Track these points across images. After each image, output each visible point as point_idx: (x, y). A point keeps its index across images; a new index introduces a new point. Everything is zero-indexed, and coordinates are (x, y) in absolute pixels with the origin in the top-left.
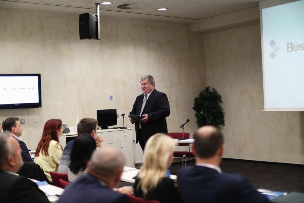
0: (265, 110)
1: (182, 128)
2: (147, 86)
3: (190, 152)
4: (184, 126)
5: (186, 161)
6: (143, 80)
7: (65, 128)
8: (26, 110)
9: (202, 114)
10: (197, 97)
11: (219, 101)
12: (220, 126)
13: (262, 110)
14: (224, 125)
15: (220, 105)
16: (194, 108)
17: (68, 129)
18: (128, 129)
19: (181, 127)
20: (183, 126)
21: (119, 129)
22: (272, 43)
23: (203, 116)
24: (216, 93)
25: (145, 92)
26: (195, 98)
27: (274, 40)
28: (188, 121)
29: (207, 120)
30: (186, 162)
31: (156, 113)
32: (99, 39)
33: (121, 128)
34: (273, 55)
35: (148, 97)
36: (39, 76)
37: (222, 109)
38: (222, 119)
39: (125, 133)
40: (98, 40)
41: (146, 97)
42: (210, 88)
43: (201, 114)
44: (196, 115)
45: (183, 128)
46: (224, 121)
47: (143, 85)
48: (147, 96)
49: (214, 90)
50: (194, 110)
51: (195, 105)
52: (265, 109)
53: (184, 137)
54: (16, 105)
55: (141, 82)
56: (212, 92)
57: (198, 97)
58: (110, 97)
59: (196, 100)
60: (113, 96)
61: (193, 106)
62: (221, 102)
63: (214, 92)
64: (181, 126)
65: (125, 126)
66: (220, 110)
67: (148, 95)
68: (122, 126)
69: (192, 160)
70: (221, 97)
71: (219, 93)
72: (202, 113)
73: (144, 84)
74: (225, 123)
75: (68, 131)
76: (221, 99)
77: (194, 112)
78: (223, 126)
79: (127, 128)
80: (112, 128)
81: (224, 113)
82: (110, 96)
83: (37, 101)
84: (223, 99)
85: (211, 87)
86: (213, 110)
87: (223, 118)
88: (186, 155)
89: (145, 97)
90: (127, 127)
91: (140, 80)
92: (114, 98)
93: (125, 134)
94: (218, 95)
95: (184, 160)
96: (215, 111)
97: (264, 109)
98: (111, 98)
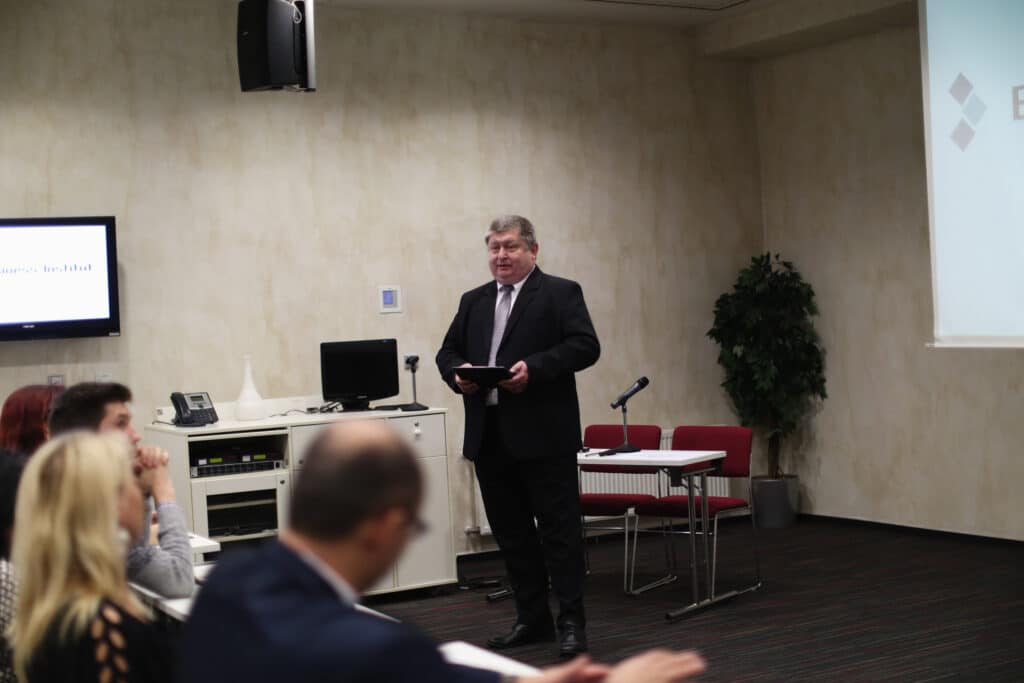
0: (937, 345)
1: (620, 407)
2: (515, 254)
3: (662, 496)
4: (629, 404)
5: (636, 530)
6: (499, 233)
7: (201, 406)
8: (68, 346)
9: (739, 353)
10: (725, 291)
11: (805, 309)
12: (811, 398)
13: (928, 345)
14: (824, 396)
15: (811, 321)
16: (712, 333)
17: (212, 411)
18: (431, 410)
19: (614, 407)
20: (622, 401)
21: (399, 412)
22: (961, 88)
23: (742, 360)
24: (796, 276)
25: (504, 277)
26: (717, 297)
27: (968, 76)
28: (643, 383)
29: (756, 377)
30: (636, 535)
31: (554, 353)
32: (313, 90)
33: (405, 408)
34: (963, 135)
35: (514, 296)
36: (109, 223)
37: (815, 337)
38: (814, 372)
39: (417, 425)
40: (310, 94)
41: (508, 296)
42: (772, 259)
43: (736, 355)
44: (721, 360)
45: (624, 410)
46: (823, 381)
47: (502, 249)
48: (512, 289)
49: (787, 265)
50: (713, 341)
51: (716, 322)
52: (938, 340)
53: (626, 443)
54: (26, 327)
55: (491, 240)
56: (783, 275)
57: (731, 291)
58: (385, 298)
59: (723, 302)
60: (396, 291)
61: (710, 324)
62: (813, 311)
63: (788, 275)
64: (615, 403)
65: (419, 401)
66: (807, 341)
67: (518, 286)
68: (410, 401)
69: (667, 528)
70: (811, 293)
71: (806, 278)
72: (738, 350)
73: (508, 245)
74: (829, 387)
75: (211, 419)
76: (814, 299)
77: (713, 348)
78: (819, 398)
79: (426, 408)
80: (377, 408)
81: (824, 351)
82: (385, 292)
83: (104, 313)
84: (819, 300)
85: (777, 257)
86: (781, 342)
87: (820, 369)
88: (635, 511)
89: (500, 296)
90: (427, 405)
91: (488, 233)
92: (399, 298)
93: (417, 430)
94: (803, 285)
95: (632, 529)
96: (788, 344)
97: (932, 339)
98: (389, 298)
